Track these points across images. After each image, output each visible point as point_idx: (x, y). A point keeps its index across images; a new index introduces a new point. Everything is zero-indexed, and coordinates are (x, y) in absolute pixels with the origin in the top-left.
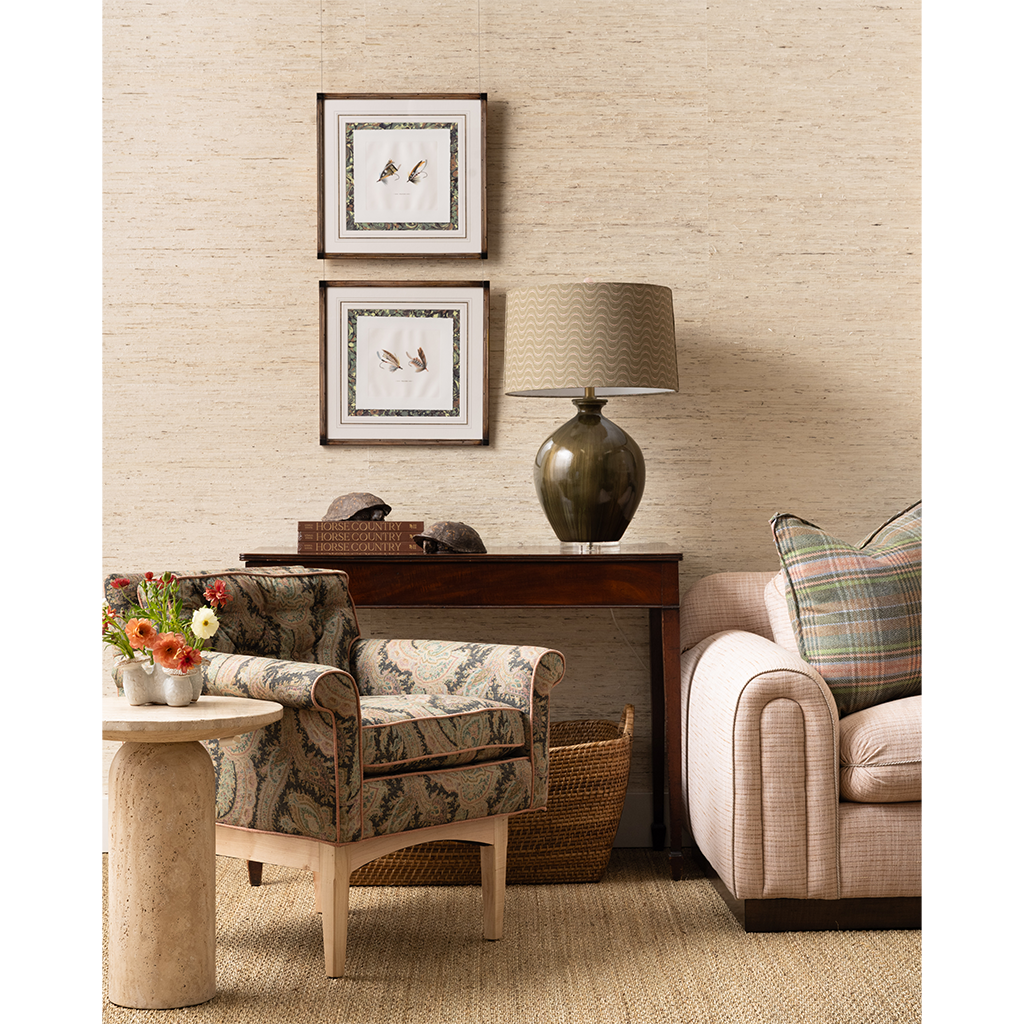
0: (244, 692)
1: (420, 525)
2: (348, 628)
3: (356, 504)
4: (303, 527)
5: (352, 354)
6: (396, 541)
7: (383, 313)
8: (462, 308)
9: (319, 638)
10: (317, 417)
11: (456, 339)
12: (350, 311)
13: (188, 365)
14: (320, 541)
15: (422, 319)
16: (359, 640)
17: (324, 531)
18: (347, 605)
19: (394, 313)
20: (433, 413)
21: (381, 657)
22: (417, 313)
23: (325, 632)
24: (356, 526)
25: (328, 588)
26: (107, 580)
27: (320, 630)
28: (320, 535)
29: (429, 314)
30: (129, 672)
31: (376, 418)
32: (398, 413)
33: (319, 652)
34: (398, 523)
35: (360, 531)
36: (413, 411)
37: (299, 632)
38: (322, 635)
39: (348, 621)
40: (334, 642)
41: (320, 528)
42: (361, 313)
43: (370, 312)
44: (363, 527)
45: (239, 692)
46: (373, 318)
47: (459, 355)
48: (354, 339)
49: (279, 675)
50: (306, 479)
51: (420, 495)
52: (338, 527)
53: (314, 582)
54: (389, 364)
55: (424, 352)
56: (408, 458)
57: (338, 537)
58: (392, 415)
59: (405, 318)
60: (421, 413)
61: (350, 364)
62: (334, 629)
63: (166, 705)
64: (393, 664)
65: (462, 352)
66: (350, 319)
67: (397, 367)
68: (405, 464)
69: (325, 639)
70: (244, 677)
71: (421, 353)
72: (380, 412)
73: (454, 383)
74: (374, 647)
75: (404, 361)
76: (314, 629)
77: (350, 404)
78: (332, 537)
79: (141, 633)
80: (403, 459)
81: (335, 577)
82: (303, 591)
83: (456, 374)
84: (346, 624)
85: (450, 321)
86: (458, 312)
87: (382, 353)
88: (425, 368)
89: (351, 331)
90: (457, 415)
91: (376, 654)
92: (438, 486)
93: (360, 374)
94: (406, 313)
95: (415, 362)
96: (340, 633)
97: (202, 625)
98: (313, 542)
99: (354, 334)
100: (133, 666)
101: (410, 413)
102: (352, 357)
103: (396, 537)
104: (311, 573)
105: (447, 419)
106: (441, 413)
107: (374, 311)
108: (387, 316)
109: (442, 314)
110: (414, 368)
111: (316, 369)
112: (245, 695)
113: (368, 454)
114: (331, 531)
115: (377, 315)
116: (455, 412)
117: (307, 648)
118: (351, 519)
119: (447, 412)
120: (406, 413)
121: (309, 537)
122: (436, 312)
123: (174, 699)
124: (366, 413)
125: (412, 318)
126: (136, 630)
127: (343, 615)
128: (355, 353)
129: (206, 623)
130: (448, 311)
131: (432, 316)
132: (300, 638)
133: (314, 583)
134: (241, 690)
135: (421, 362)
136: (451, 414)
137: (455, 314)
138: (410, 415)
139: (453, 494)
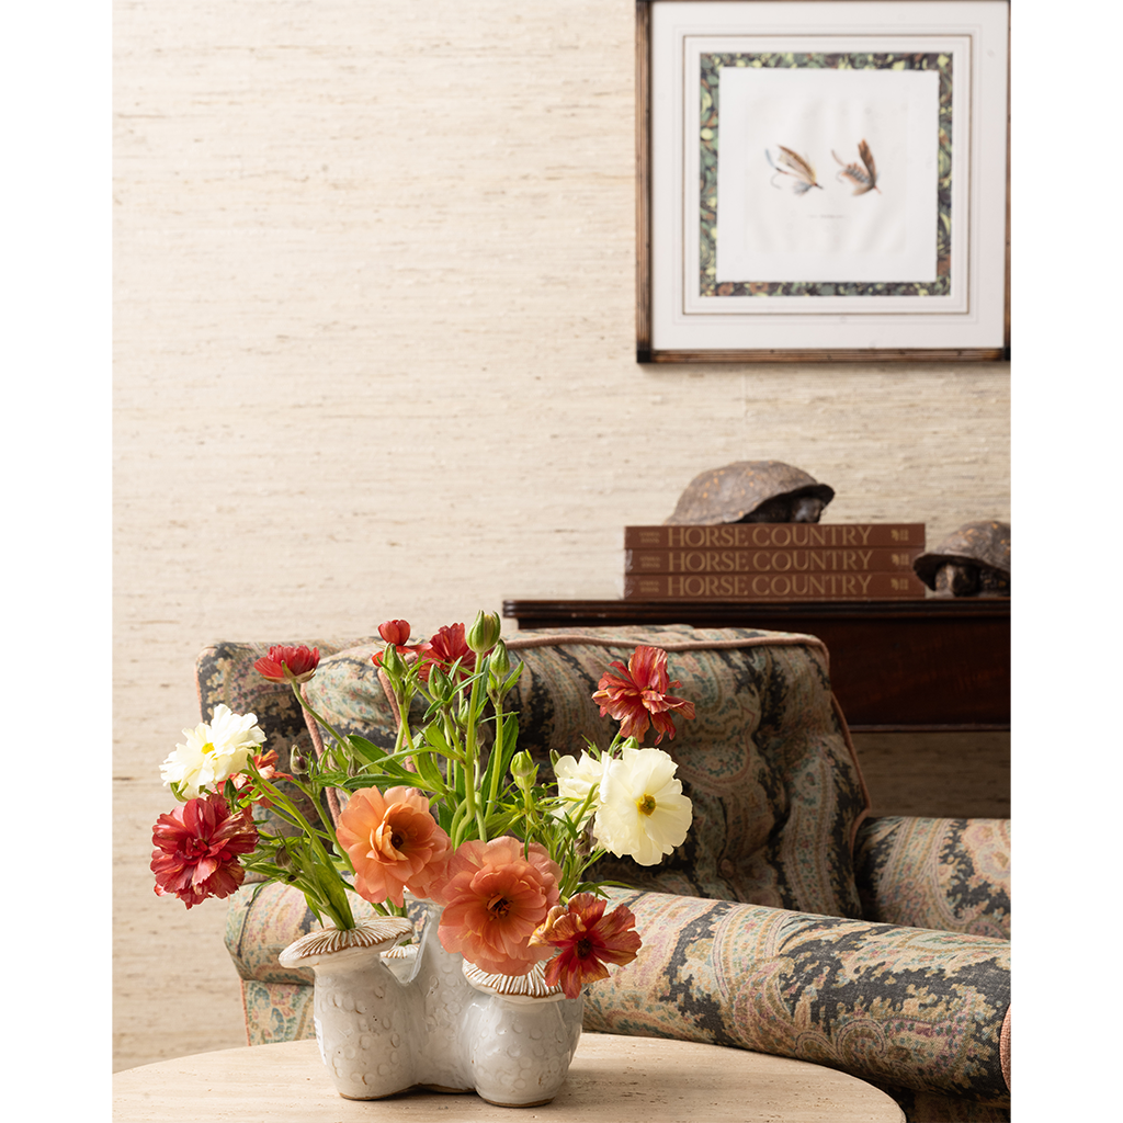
0: (701, 1024)
1: (917, 532)
2: (845, 789)
3: (758, 486)
4: (637, 539)
5: (710, 155)
6: (861, 570)
7: (779, 62)
8: (959, 50)
9: (782, 817)
10: (629, 301)
11: (946, 121)
12: (706, 58)
13: (335, 186)
14: (677, 574)
15: (869, 73)
16: (869, 821)
17: (687, 549)
18: (832, 726)
19: (803, 61)
20: (891, 289)
21: (950, 870)
22: (854, 61)
23: (796, 803)
24: (763, 536)
25: (790, 680)
26: (207, 660)
27: (782, 798)
28: (677, 557)
29: (883, 62)
30: (337, 979)
31: (762, 301)
32: (812, 290)
33: (786, 858)
34: (865, 527)
35: (772, 549)
36: (846, 285)
37: (737, 806)
38: (788, 808)
39: (844, 770)
40: (819, 828)
41: (677, 541)
42: (730, 60)
43: (749, 58)
44: (782, 537)
45: (687, 1022)
46: (756, 71)
47: (949, 155)
48: (713, 122)
49: (847, 975)
50: (604, 441)
51: (860, 475)
52: (720, 538)
53: (758, 662)
54: (794, 177)
55: (874, 151)
56: (832, 392)
57: (721, 563)
58: (799, 292)
59: (829, 72)
60: (863, 289)
61: (703, 178)
62: (814, 792)
63: (471, 1093)
64: (994, 890)
65: (958, 149)
66: (704, 75)
67: (810, 183)
68: (826, 405)
69: (797, 821)
70: (703, 973)
71: (865, 153)
72: (772, 288)
73: (940, 223)
74: (923, 840)
75: (827, 171)
76: (772, 795)
77: (703, 269)
78: (706, 563)
79: (397, 842)
80: (821, 393)
81: (800, 651)
82: (738, 691)
83: (944, 199)
84: (841, 779)
85: (930, 78)
86: (950, 57)
87: (776, 154)
88: (872, 186)
89: (708, 103)
90: (946, 292)
91: (934, 859)
92: (901, 455)
93: (725, 200)
94: (831, 60)
95: (851, 172)
96: (832, 803)
97: (632, 813)
98: (660, 574)
99: (713, 110)
100: (354, 959)
101: (837, 289)
102: (709, 161)
103: (859, 561)
104: (744, 640)
105: (922, 301)
106: (908, 289)
107: (757, 57)
108: (788, 66)
109: (913, 61)
110: (850, 185)
111: (629, 191)
112: (705, 1034)
113: (743, 384)
114: (704, 549)
115: (765, 65)
116: (941, 287)
117: (755, 849)
118: (747, 519)
119: (923, 285)
120: (832, 289)
121: (651, 562)
122: (899, 58)
123: (508, 1081)
124: (739, 289)
125: (844, 72)
126: (381, 834)
127: (830, 754)
128: (715, 153)
129: (648, 806)
130: (926, 56)
131: (889, 66)
132: (737, 822)
133: (757, 666)
134: (691, 1018)
135: (865, 174)
136: (932, 290)
137: (942, 61)
138: (837, 293)
139: (934, 472)
